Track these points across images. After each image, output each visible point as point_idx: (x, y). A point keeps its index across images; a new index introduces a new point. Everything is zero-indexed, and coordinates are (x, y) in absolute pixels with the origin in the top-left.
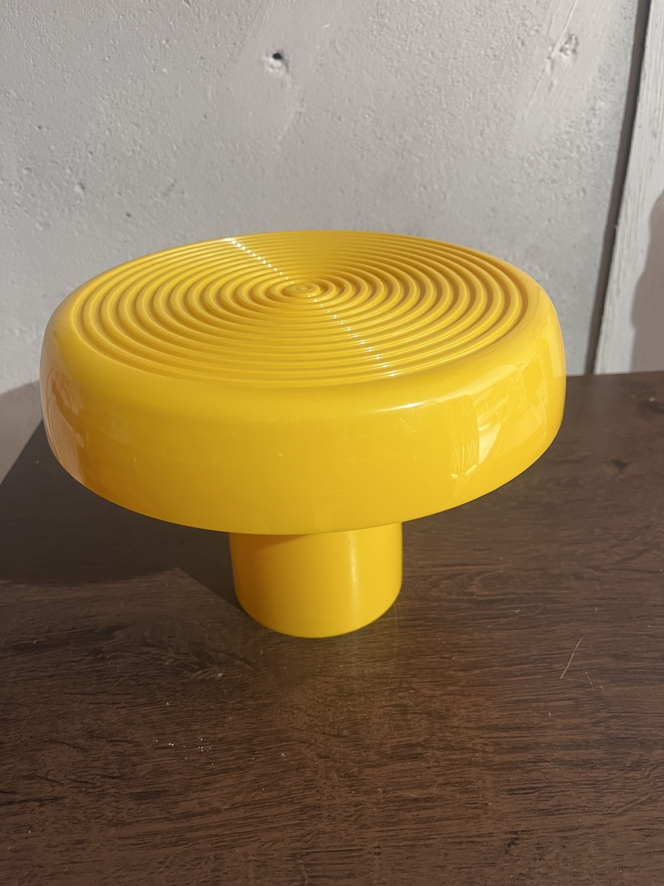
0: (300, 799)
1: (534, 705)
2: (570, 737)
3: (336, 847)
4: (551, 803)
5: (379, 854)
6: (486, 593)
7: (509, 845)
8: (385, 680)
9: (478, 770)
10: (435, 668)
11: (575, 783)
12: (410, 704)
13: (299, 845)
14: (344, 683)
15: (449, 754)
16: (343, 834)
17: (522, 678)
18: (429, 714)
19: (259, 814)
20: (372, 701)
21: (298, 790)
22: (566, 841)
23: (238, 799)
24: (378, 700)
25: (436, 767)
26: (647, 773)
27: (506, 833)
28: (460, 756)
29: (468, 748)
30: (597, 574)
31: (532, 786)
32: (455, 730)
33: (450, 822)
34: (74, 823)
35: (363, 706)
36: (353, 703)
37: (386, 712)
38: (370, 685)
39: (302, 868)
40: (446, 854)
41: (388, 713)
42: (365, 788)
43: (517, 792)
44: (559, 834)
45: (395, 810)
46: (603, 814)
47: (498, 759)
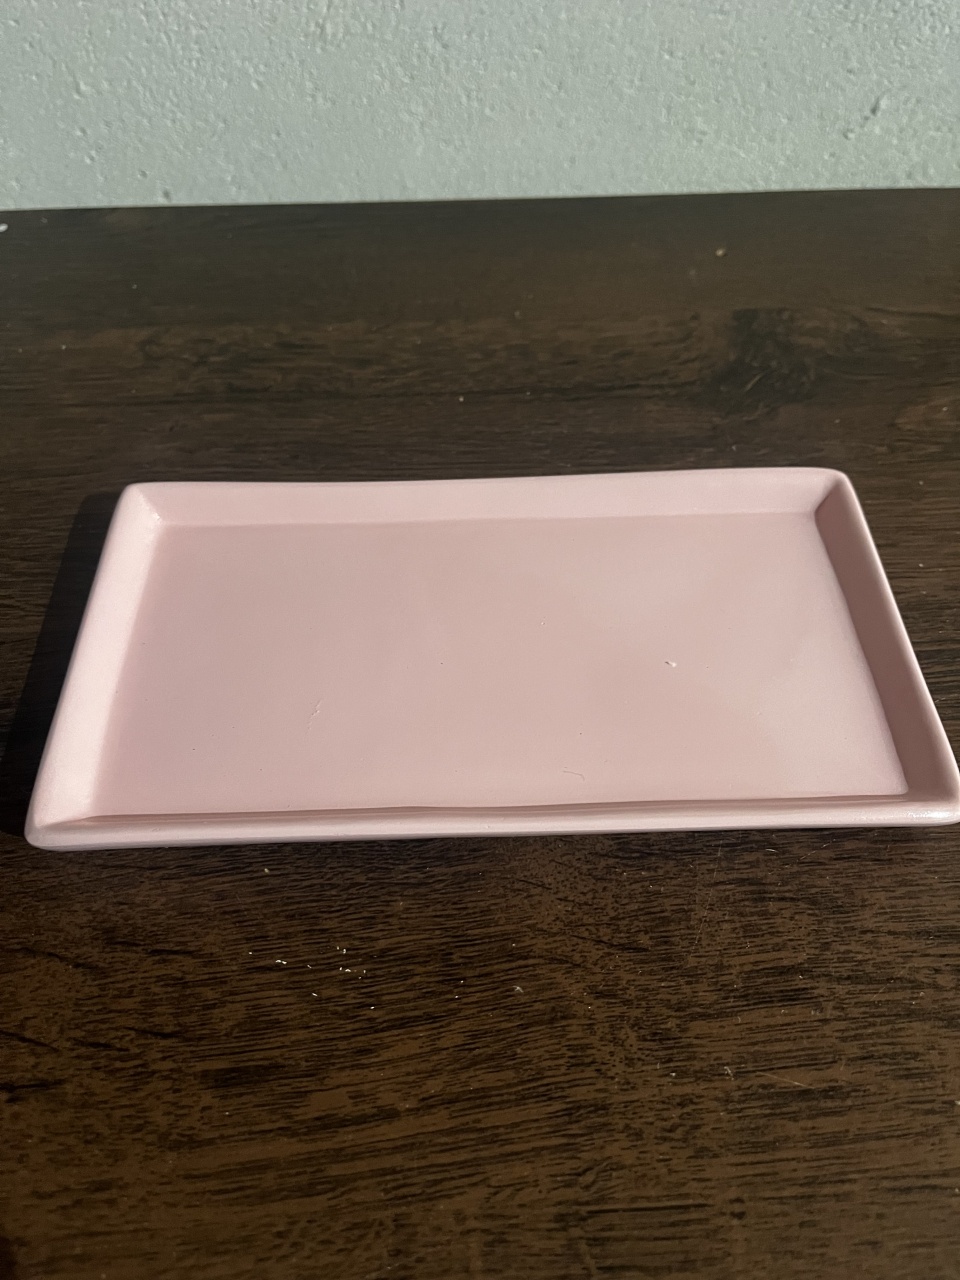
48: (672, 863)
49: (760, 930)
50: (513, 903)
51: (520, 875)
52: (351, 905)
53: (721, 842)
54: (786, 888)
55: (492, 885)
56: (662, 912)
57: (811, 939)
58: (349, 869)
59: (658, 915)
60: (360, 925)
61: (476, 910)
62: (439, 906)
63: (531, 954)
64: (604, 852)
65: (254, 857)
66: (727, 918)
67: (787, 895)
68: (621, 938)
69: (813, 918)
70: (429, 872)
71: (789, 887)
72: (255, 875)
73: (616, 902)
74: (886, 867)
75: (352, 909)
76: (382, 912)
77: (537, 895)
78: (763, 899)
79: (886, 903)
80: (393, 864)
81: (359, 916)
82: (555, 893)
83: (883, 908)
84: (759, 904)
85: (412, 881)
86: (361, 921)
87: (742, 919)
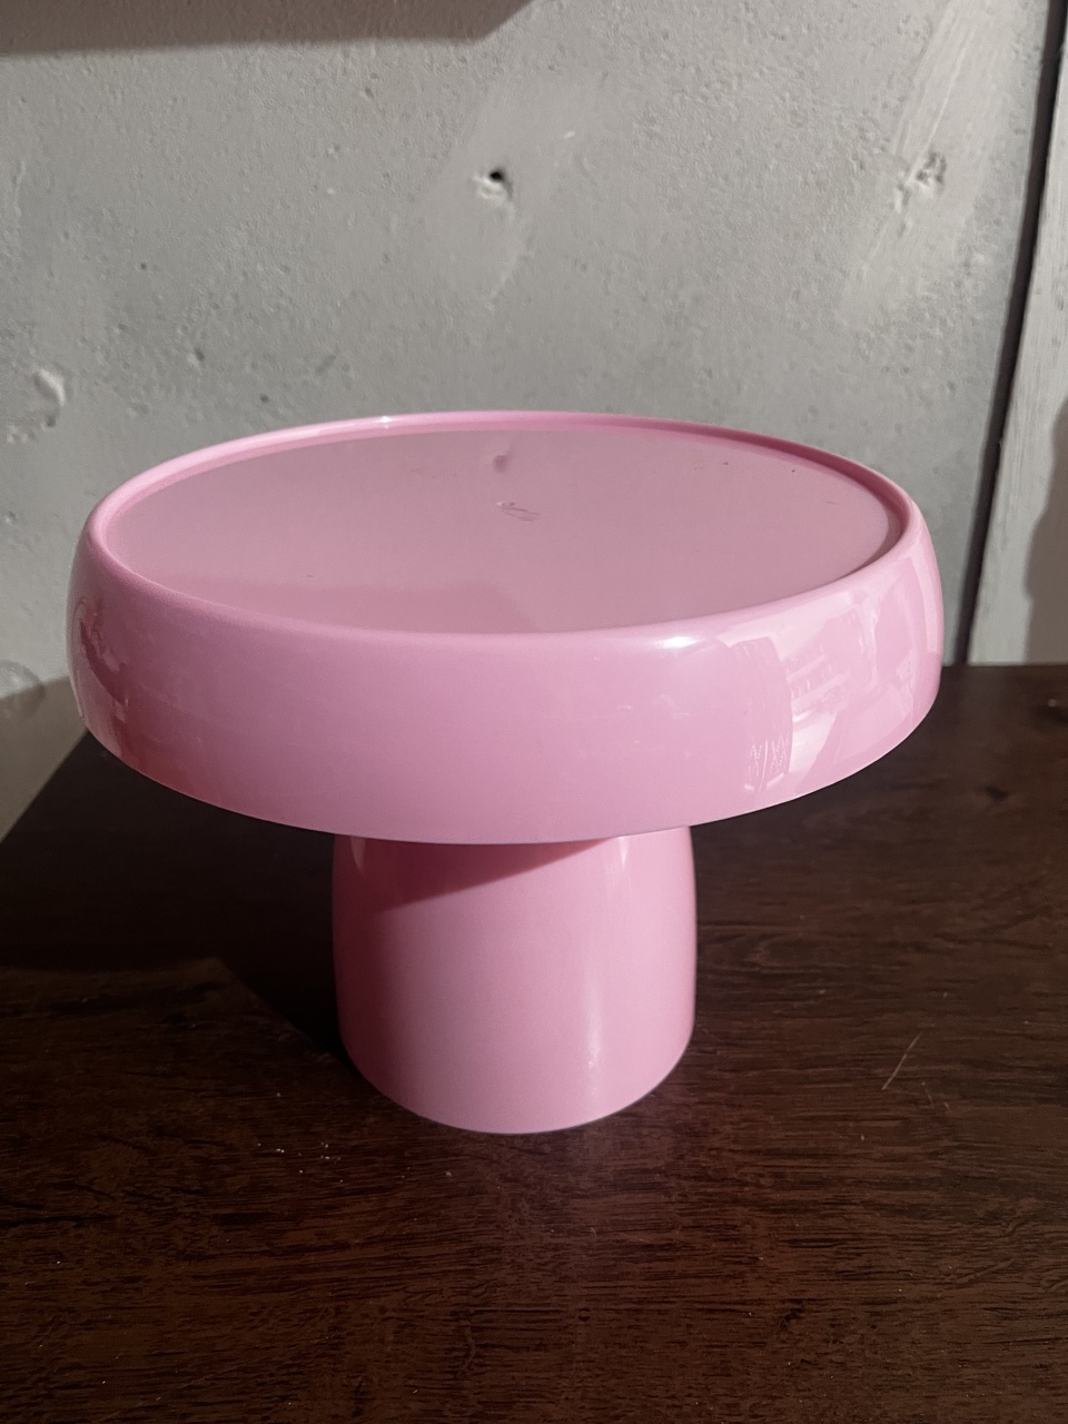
0: (470, 1236)
1: (840, 1124)
2: (892, 1172)
3: (520, 1305)
4: (858, 1262)
5: (585, 1319)
6: (775, 964)
7: (788, 1318)
9: (746, 1210)
11: (895, 1237)
13: (464, 1299)
15: (701, 1186)
16: (534, 1288)
17: (823, 1086)
19: (407, 1253)
21: (469, 1223)
22: (876, 1318)
23: (377, 1231)
25: (681, 1202)
26: (1010, 1229)
27: (783, 1302)
28: (718, 1190)
29: (734, 1179)
30: (951, 945)
31: (830, 1236)
32: (714, 1153)
33: (699, 1281)
34: (125, 1254)
39: (468, 1331)
40: (689, 1326)
42: (571, 1226)
43: (805, 1244)
44: (867, 1308)
45: (614, 1259)
46: (938, 1284)
47: (778, 1196)
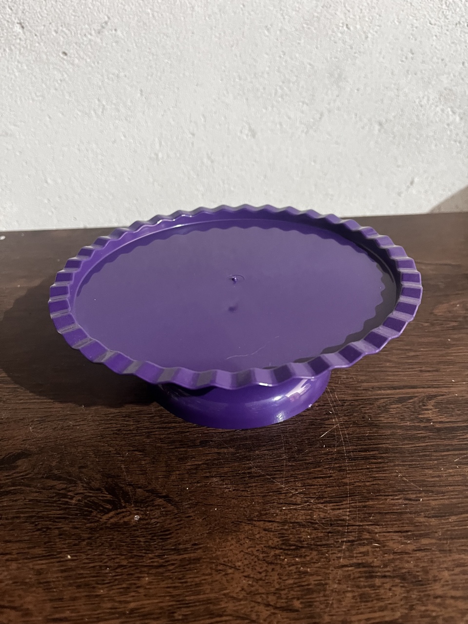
8: (340, 528)
10: (401, 513)
12: (377, 563)
14: (289, 532)
18: (403, 578)
20: (326, 558)
24: (335, 555)
35: (317, 565)
36: (303, 560)
37: (346, 574)
38: (322, 535)
41: (350, 575)
48: (315, 553)
49: (370, 597)
50: (217, 579)
51: (222, 561)
52: (116, 580)
53: (345, 539)
54: (386, 569)
55: (204, 567)
56: (308, 585)
57: (402, 603)
58: (118, 556)
59: (306, 587)
60: (121, 592)
61: (193, 583)
62: (170, 581)
63: (225, 613)
64: (273, 546)
65: (64, 548)
66: (349, 589)
67: (387, 574)
68: (283, 602)
69: (404, 589)
70: (166, 558)
71: (388, 569)
72: (62, 559)
73: (280, 578)
74: (448, 555)
75: (116, 582)
76: (135, 584)
77: (231, 573)
78: (372, 577)
79: (448, 578)
80: (145, 553)
81: (120, 587)
82: (243, 572)
83: (447, 581)
84: (370, 580)
85: (155, 564)
86: (122, 590)
87: (359, 590)
